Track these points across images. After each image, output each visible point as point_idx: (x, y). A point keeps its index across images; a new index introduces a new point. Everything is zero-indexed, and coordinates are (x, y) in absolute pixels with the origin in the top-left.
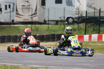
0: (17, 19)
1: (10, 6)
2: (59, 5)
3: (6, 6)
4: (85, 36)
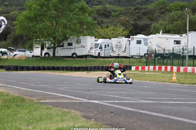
0: (112, 54)
1: (108, 45)
2: (139, 45)
3: (105, 45)
4: (146, 67)
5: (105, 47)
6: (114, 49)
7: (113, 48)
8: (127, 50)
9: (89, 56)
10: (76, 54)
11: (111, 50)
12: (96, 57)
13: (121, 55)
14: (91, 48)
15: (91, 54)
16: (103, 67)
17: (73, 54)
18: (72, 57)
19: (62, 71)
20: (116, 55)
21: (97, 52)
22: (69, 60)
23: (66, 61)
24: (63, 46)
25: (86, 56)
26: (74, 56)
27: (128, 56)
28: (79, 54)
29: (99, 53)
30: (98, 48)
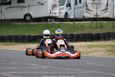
3: (76, 1)
5: (76, 4)
6: (90, 7)
7: (88, 5)
8: (109, 7)
9: (51, 18)
10: (30, 15)
11: (85, 7)
12: (61, 20)
13: (101, 16)
14: (54, 6)
15: (54, 15)
16: (72, 35)
17: (26, 16)
18: (24, 20)
19: (9, 43)
20: (92, 16)
21: (64, 11)
22: (21, 26)
23: (16, 26)
24: (10, 3)
25: (46, 19)
26: (28, 18)
27: (111, 17)
28: (35, 15)
29: (66, 14)
30: (65, 6)
